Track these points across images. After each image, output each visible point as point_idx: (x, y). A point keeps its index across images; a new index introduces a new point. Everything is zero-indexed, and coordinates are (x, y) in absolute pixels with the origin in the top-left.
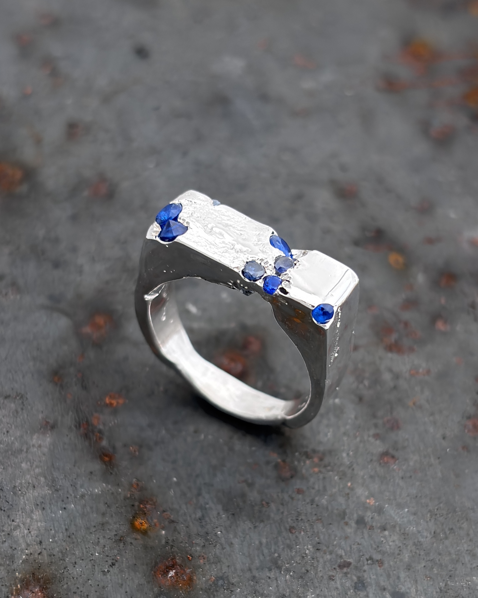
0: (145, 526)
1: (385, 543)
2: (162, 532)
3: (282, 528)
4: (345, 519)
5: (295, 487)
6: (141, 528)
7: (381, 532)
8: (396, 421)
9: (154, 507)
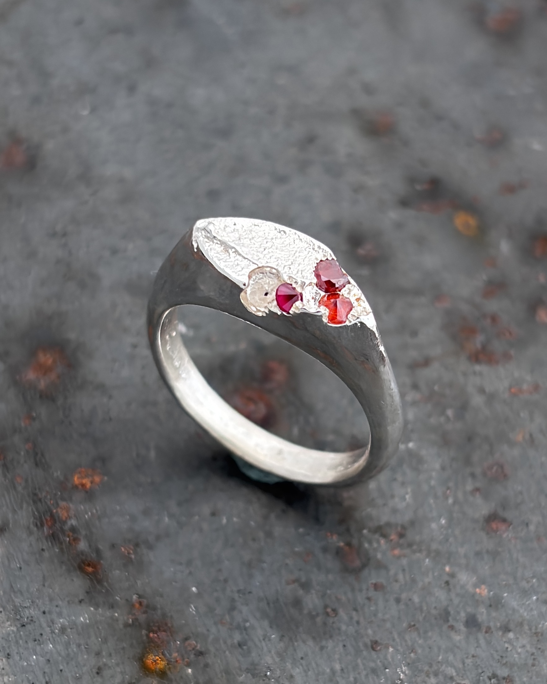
0: (161, 664)
1: (511, 650)
2: (188, 671)
3: (361, 644)
4: (448, 621)
5: (370, 582)
6: (156, 669)
7: (503, 635)
8: (501, 467)
9: (169, 634)
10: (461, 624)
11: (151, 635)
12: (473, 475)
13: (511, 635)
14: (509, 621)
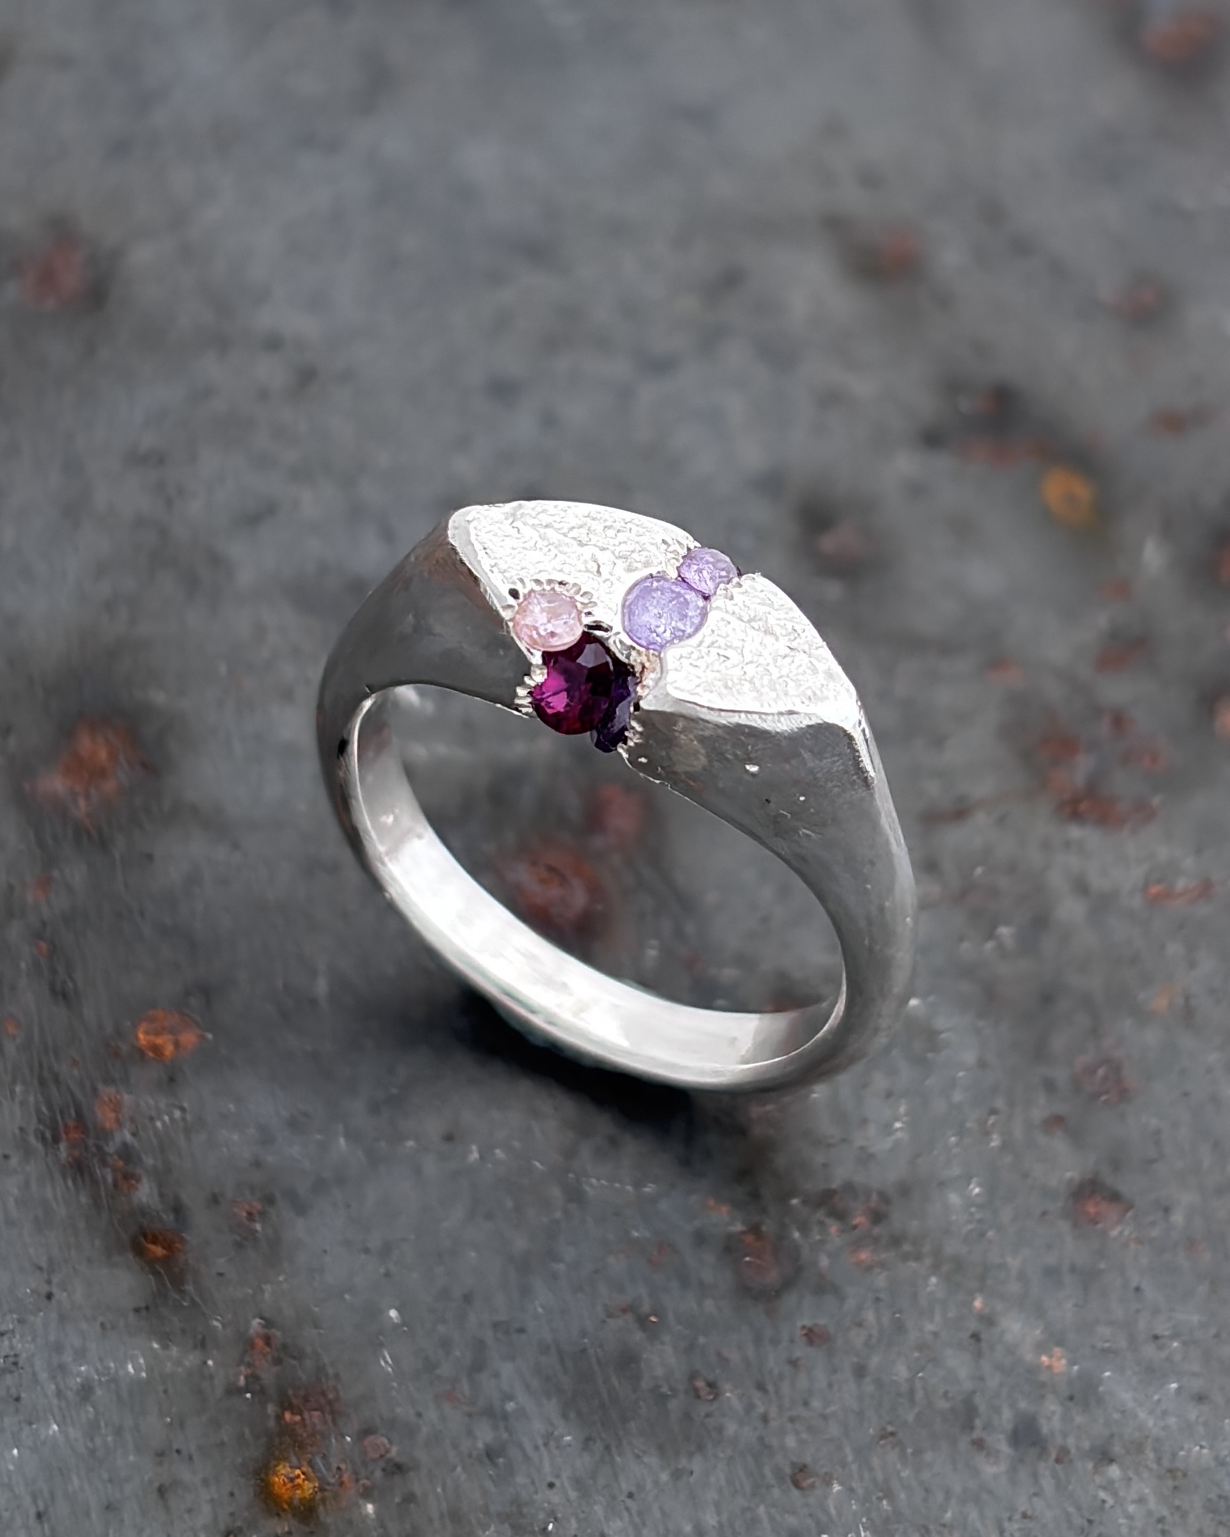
0: (309, 1488)
1: (1112, 1507)
2: (366, 1509)
3: (767, 1471)
4: (972, 1428)
5: (799, 1324)
6: (291, 1498)
7: (1096, 1470)
8: (1116, 1068)
9: (329, 1418)
10: (1002, 1437)
11: (288, 1416)
12: (1050, 1086)
13: (1114, 1471)
14: (1112, 1436)
